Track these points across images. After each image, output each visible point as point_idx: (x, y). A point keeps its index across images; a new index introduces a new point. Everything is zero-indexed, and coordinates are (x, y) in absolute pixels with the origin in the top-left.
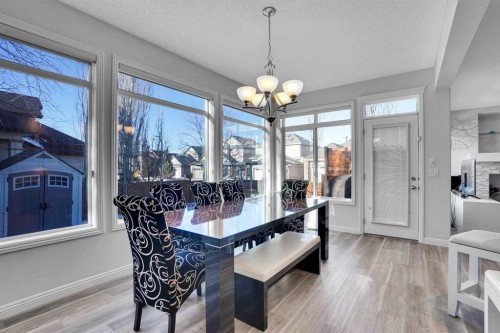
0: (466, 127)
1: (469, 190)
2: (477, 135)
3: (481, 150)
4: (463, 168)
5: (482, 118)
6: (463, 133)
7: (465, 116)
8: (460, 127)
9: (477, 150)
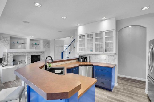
0: (6, 40)
1: (5, 63)
2: (9, 43)
3: (10, 48)
4: (3, 55)
5: (11, 38)
6: (5, 41)
7: (5, 36)
8: (3, 39)
9: (9, 48)
